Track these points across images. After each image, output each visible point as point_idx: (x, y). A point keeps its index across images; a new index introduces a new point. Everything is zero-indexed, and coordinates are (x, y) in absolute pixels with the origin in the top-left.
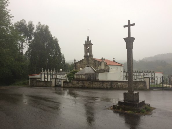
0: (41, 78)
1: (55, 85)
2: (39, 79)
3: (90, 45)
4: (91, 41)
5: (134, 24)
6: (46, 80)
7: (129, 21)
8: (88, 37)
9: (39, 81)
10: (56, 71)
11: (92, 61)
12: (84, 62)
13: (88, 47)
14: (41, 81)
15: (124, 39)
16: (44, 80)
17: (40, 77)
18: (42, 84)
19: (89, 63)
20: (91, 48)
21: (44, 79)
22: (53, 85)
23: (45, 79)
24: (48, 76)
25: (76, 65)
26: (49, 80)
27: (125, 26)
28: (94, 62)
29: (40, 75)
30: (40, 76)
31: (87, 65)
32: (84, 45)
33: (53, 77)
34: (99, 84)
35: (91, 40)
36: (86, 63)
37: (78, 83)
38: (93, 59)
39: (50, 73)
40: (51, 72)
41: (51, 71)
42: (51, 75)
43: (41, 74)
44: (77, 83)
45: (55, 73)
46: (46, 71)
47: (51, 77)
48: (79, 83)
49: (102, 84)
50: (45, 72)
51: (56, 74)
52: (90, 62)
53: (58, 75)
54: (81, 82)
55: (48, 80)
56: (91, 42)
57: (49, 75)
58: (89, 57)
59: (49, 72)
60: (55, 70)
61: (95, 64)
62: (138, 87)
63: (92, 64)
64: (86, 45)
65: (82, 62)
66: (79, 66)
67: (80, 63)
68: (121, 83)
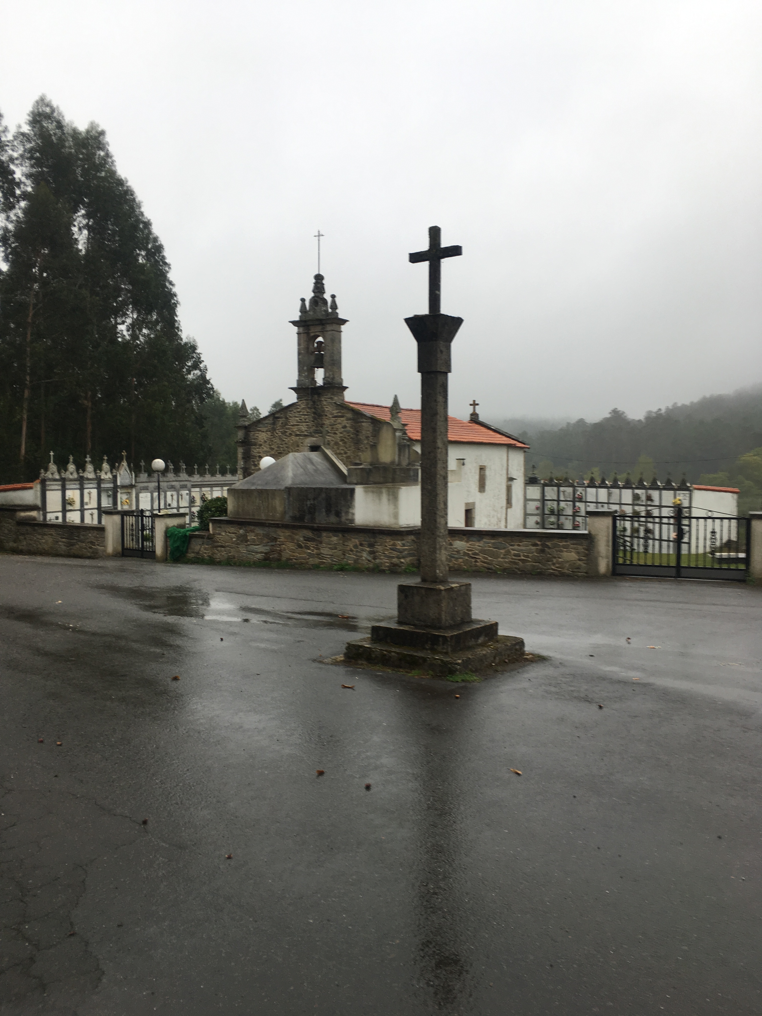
0: (43, 507)
1: (120, 548)
2: (34, 514)
3: (329, 328)
4: (334, 302)
5: (455, 251)
6: (74, 517)
7: (435, 233)
8: (319, 279)
9: (31, 523)
10: (136, 469)
11: (339, 420)
12: (293, 421)
13: (320, 339)
14: (45, 525)
15: (407, 320)
16: (64, 517)
17: (39, 503)
18: (50, 540)
19: (318, 430)
20: (336, 340)
21: (64, 511)
22: (110, 549)
23: (69, 515)
24: (86, 500)
25: (247, 436)
26: (91, 519)
27: (415, 258)
28: (348, 424)
29: (37, 487)
30: (39, 494)
31: (309, 441)
32: (294, 323)
33: (115, 503)
34: (355, 546)
35: (333, 297)
36: (304, 428)
37: (243, 539)
38: (344, 407)
39: (99, 481)
40: (103, 476)
41: (106, 466)
42: (107, 490)
43: (43, 483)
44: (238, 537)
45: (127, 482)
46: (71, 467)
47: (106, 503)
48: (251, 537)
49: (371, 545)
50: (67, 475)
51: (131, 486)
52: (327, 422)
53: (146, 489)
54: (259, 531)
55: (88, 520)
56: (334, 306)
57: (91, 494)
58: (319, 395)
59: (91, 476)
60: (125, 464)
61: (355, 434)
62: (554, 564)
63: (341, 433)
64: (308, 326)
65: (282, 423)
66: (265, 442)
67: (270, 427)
68: (471, 543)
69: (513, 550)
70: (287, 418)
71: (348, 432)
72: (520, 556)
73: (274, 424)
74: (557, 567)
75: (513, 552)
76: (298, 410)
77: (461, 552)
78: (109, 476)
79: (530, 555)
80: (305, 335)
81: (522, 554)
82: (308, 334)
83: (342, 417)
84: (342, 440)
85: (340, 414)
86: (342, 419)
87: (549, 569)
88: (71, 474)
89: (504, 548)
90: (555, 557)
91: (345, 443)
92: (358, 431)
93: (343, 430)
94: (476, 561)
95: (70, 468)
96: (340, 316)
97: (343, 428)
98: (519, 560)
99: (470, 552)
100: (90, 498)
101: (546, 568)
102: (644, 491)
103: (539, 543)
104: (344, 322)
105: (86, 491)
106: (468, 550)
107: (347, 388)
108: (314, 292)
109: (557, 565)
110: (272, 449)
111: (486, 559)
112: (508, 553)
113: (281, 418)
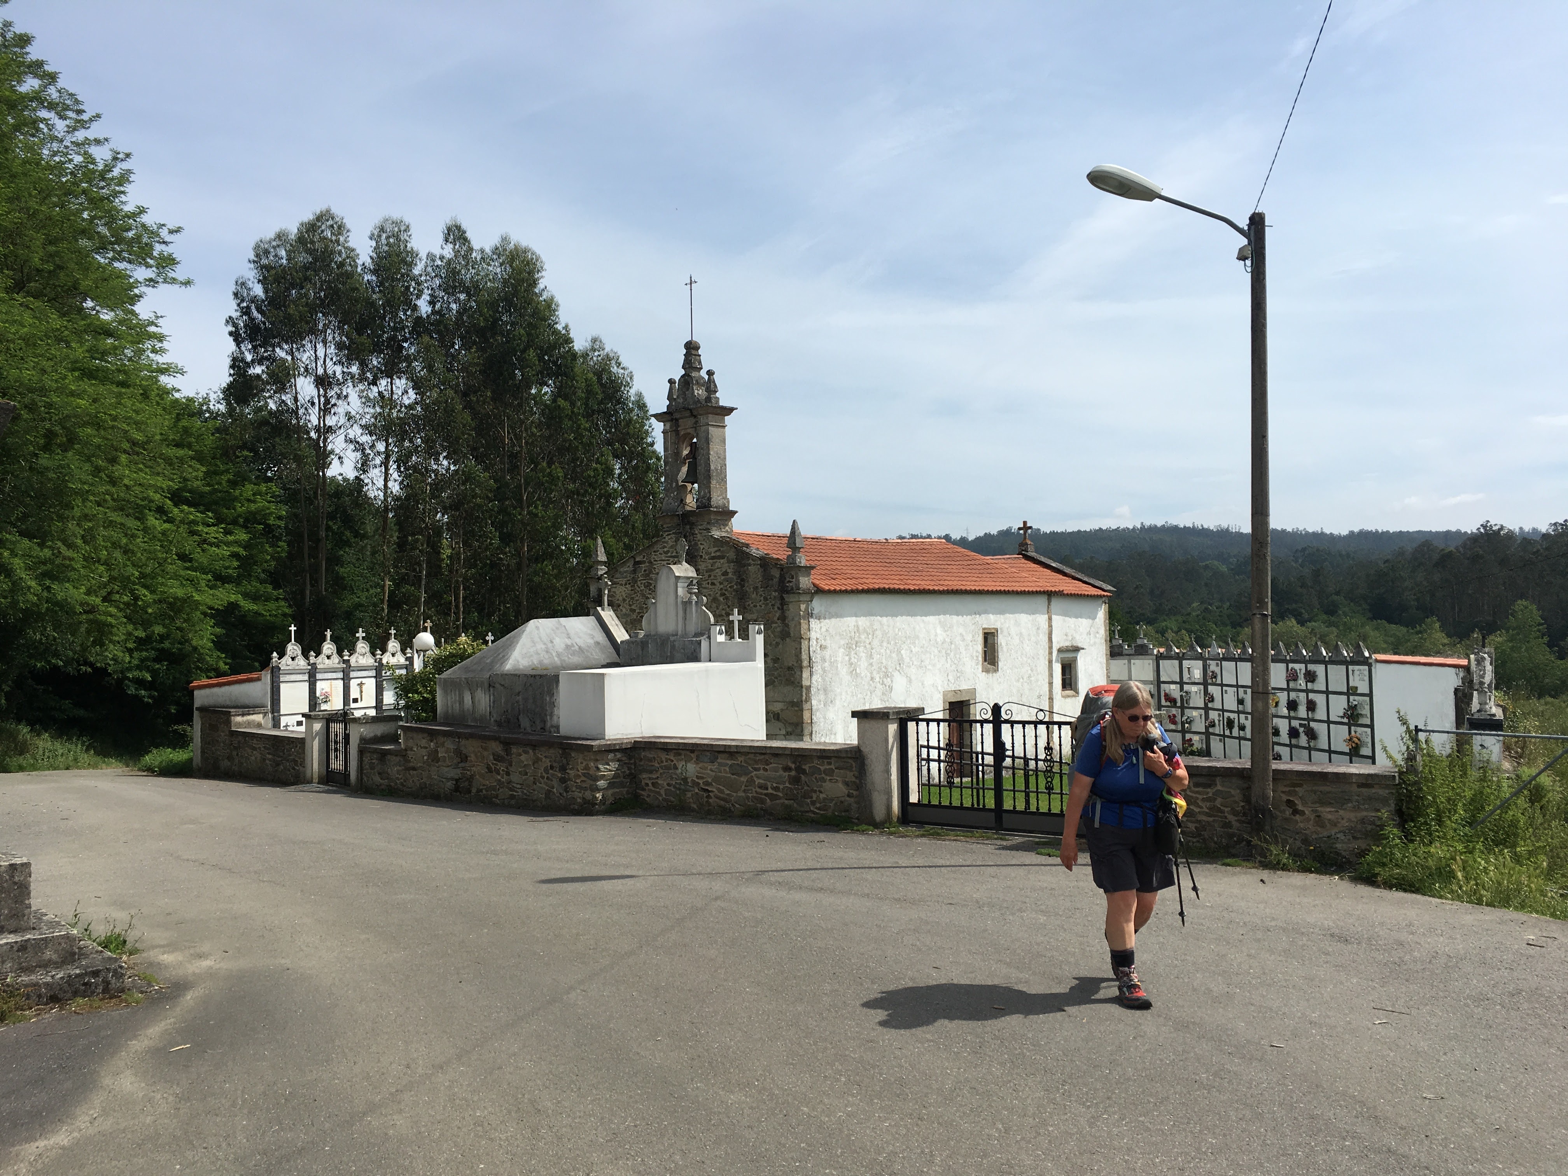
0: (273, 708)
1: (322, 771)
2: (256, 718)
3: (702, 421)
4: (711, 381)
8: (691, 348)
17: (267, 701)
22: (309, 771)
24: (354, 693)
28: (729, 568)
29: (265, 679)
30: (267, 688)
32: (662, 417)
35: (711, 373)
40: (388, 659)
41: (393, 644)
42: (393, 679)
43: (274, 671)
46: (329, 648)
50: (322, 662)
56: (712, 388)
57: (364, 686)
59: (366, 660)
61: (740, 584)
62: (813, 803)
63: (721, 583)
64: (677, 420)
65: (645, 571)
66: (624, 600)
67: (629, 577)
68: (701, 765)
69: (758, 777)
70: (650, 562)
71: (729, 581)
72: (767, 789)
73: (634, 572)
74: (819, 809)
75: (757, 781)
76: (665, 550)
77: (689, 780)
78: (401, 659)
79: (781, 787)
80: (674, 433)
81: (769, 784)
82: (677, 432)
83: (722, 557)
84: (722, 595)
85: (718, 554)
86: (722, 561)
87: (807, 812)
88: (329, 657)
89: (746, 774)
90: (815, 791)
91: (727, 598)
92: (743, 580)
93: (723, 578)
94: (708, 797)
95: (325, 648)
96: (722, 403)
97: (723, 575)
98: (766, 795)
99: (701, 782)
100: (361, 692)
101: (802, 809)
102: (1303, 666)
103: (793, 766)
104: (729, 411)
105: (354, 683)
106: (698, 777)
107: (735, 512)
108: (683, 367)
109: (818, 805)
110: (633, 611)
111: (721, 791)
112: (751, 781)
113: (644, 562)
